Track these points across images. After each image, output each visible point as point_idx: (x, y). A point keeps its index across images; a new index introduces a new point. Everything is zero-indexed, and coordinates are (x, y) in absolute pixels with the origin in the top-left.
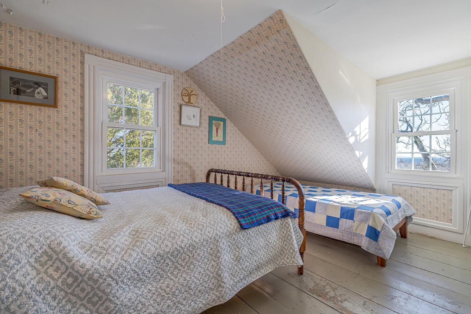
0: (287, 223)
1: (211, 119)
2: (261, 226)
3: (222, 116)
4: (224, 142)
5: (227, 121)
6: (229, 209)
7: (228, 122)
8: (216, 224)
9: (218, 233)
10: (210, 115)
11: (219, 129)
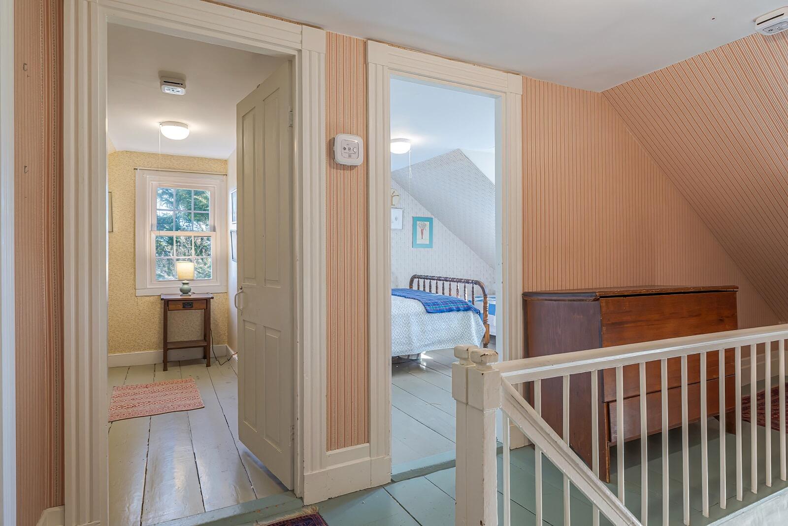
0: (468, 315)
1: (415, 219)
2: (443, 314)
3: (428, 215)
4: (430, 245)
5: (433, 220)
6: (419, 300)
7: (436, 222)
8: (408, 307)
9: (410, 312)
10: (414, 216)
11: (424, 231)
